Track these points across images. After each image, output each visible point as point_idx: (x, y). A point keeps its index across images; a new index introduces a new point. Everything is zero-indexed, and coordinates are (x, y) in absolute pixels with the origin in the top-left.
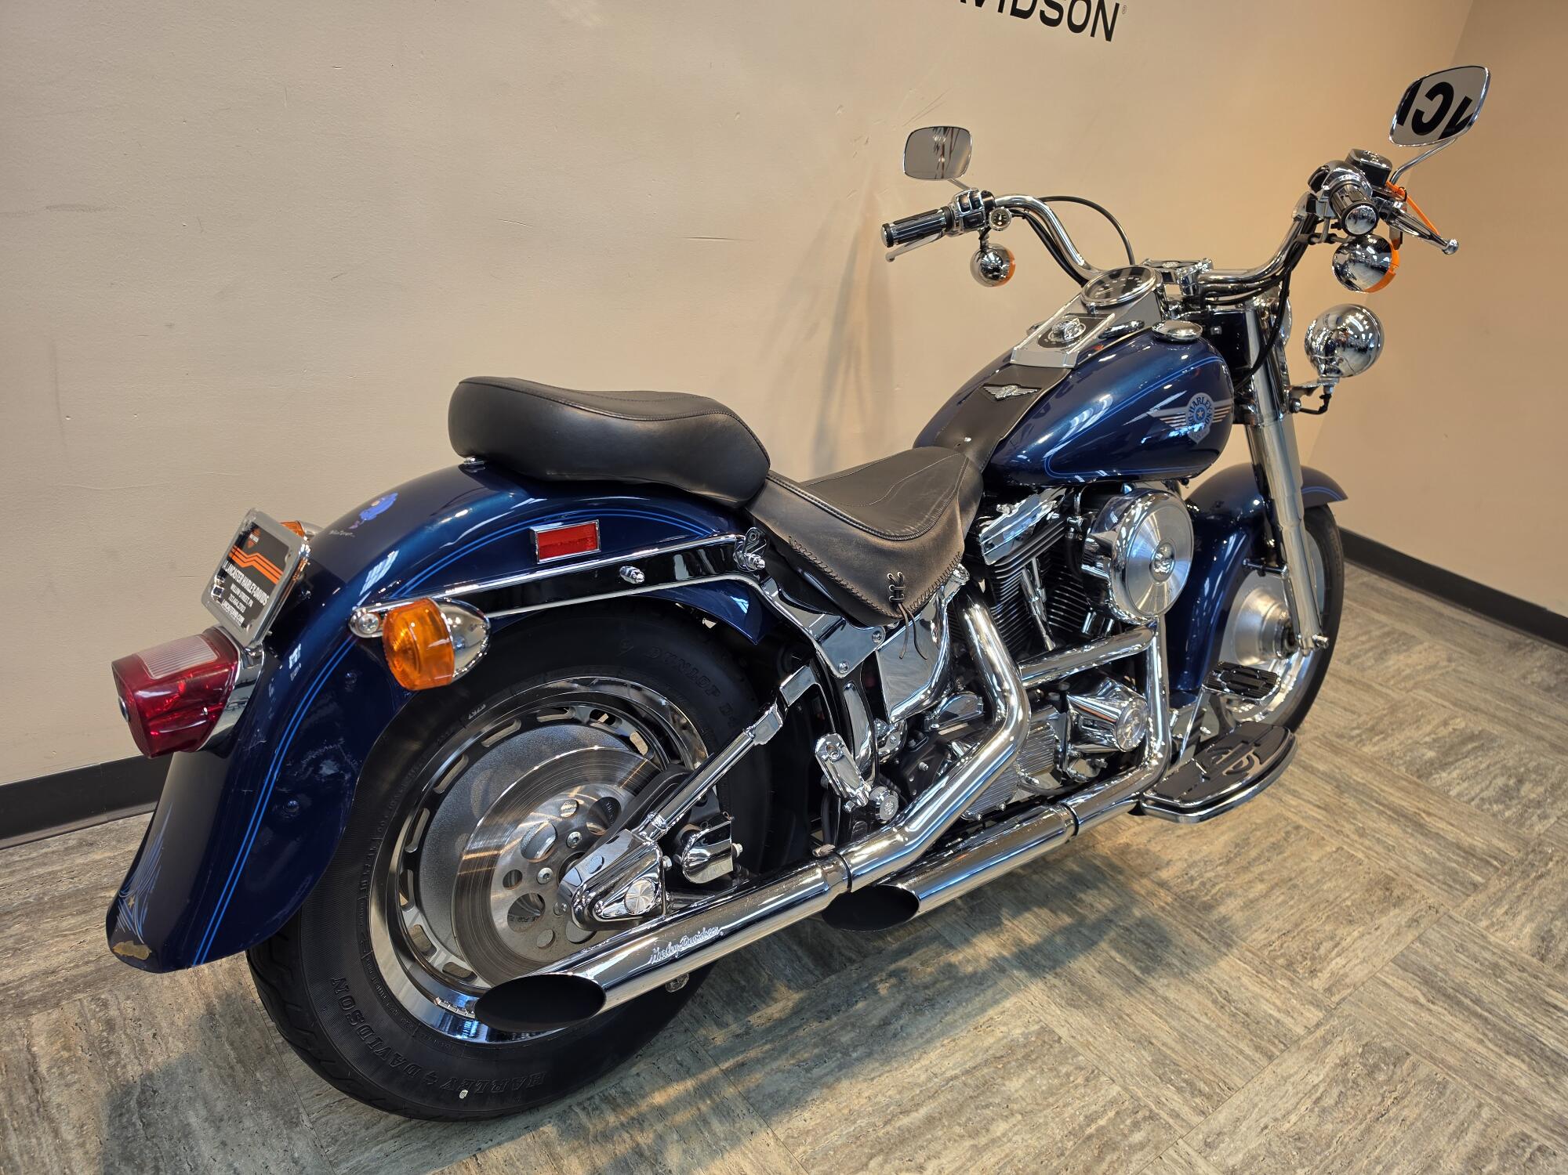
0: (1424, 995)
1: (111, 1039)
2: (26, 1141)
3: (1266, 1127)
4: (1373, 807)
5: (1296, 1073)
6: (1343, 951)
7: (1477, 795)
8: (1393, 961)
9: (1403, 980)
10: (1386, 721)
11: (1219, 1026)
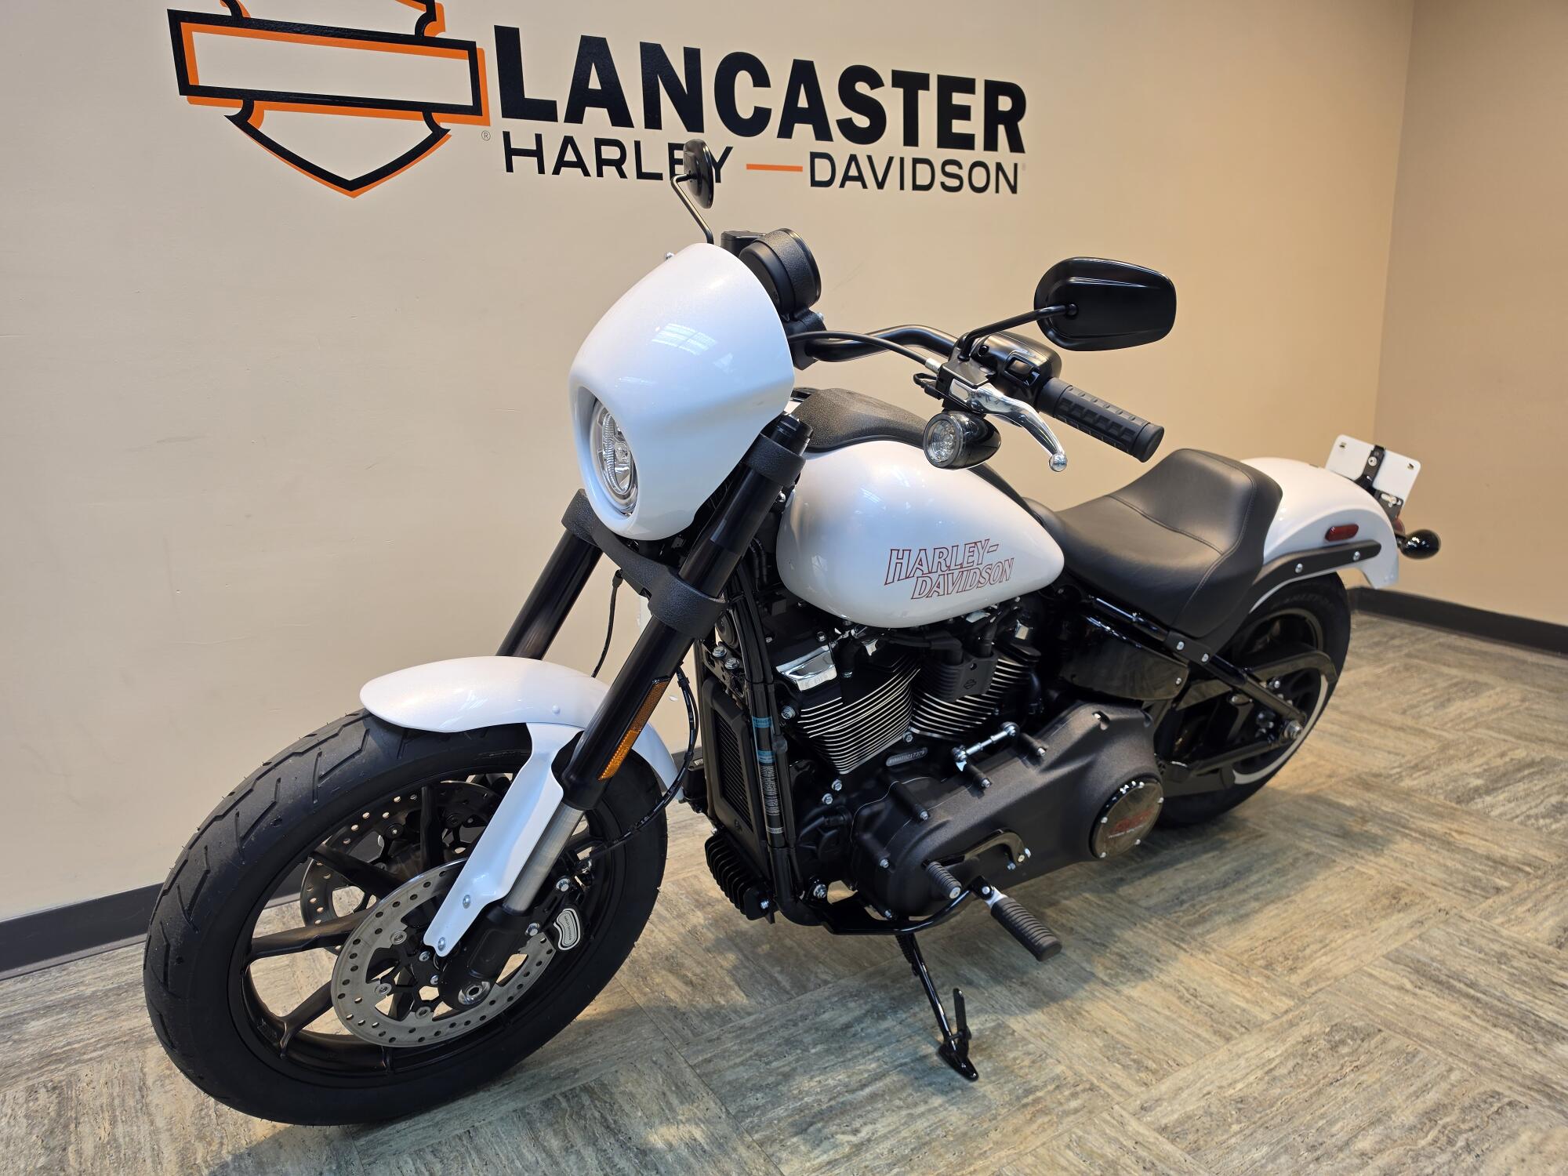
0: (1412, 982)
2: (129, 1129)
3: (1209, 1093)
4: (1397, 831)
5: (1252, 1050)
6: (1331, 951)
7: (1522, 813)
8: (1383, 956)
9: (1392, 971)
10: (1433, 759)
11: (1181, 1017)
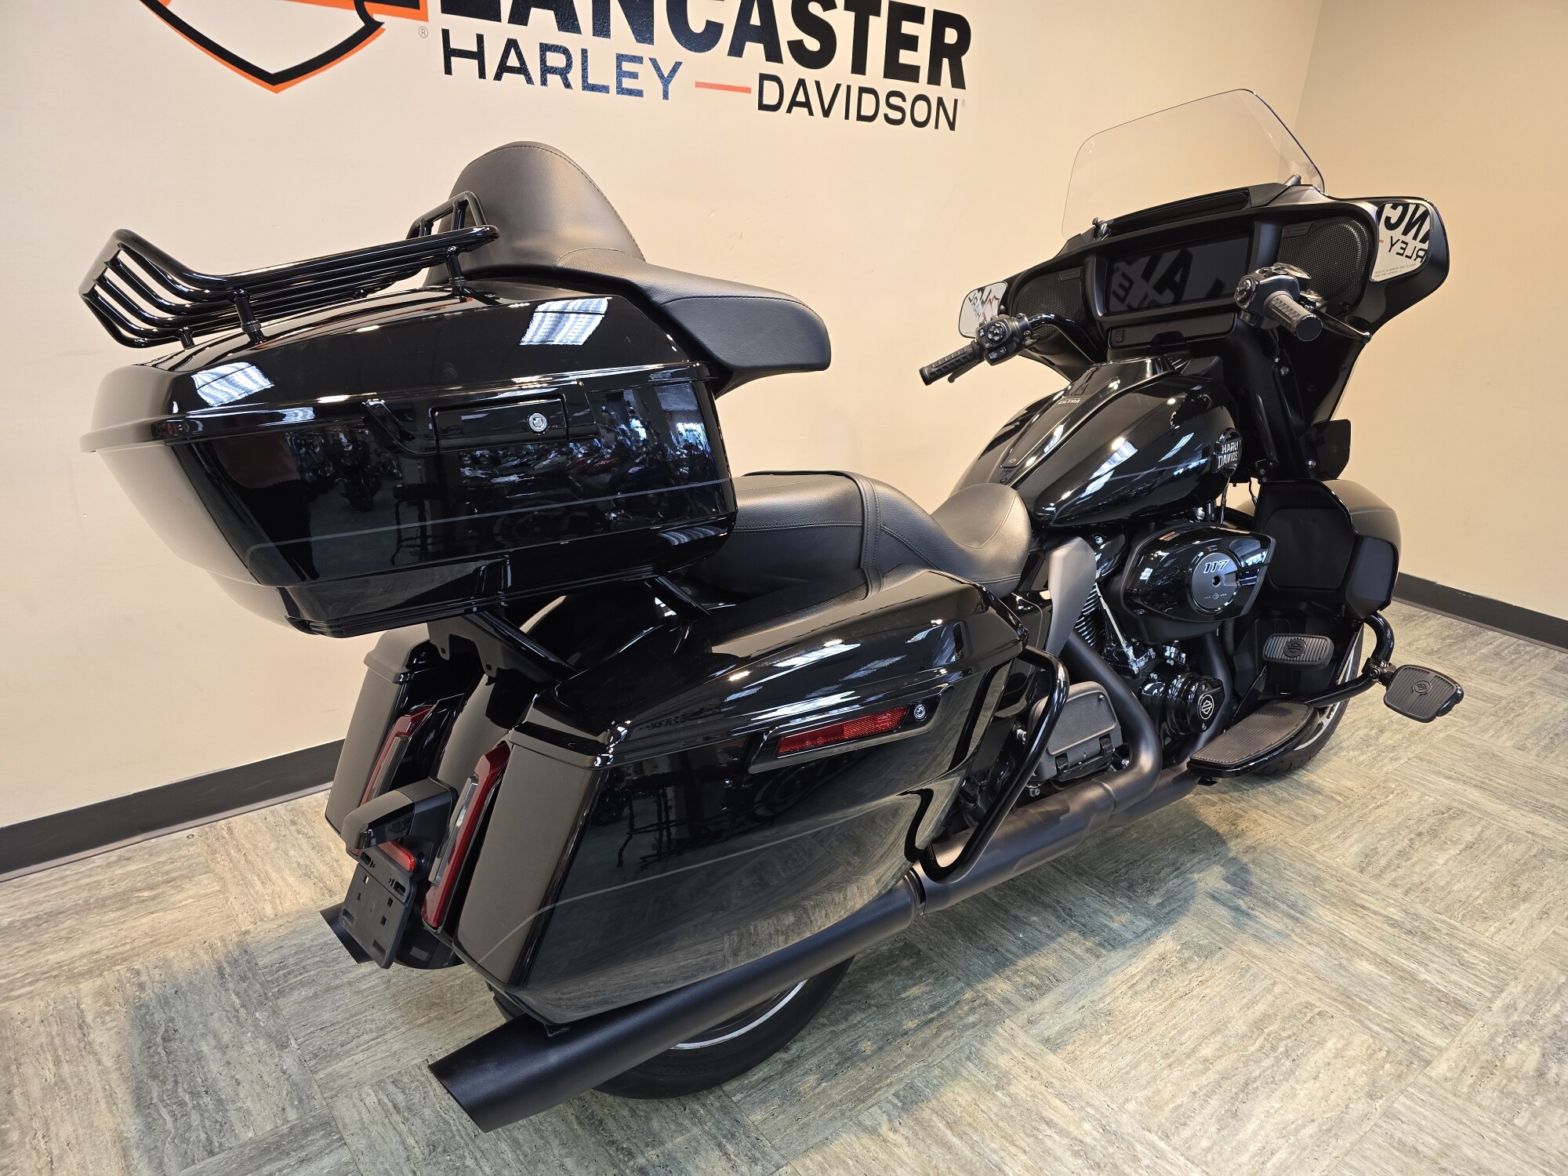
0: (1245, 903)
1: (142, 996)
2: (75, 1069)
3: (1083, 1007)
5: (1117, 967)
6: (1180, 874)
8: (1223, 879)
9: (1230, 893)
11: (1060, 936)
